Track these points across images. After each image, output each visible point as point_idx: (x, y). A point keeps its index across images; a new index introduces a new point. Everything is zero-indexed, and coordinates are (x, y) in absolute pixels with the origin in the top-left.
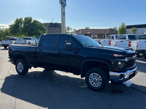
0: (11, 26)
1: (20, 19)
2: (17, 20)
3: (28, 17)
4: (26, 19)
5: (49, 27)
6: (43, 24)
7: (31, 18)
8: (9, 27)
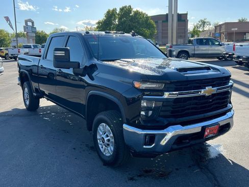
0: (99, 23)
1: (113, 10)
2: (108, 12)
3: (125, 7)
4: (122, 9)
5: (163, 21)
6: (151, 17)
7: (130, 7)
8: (97, 25)
